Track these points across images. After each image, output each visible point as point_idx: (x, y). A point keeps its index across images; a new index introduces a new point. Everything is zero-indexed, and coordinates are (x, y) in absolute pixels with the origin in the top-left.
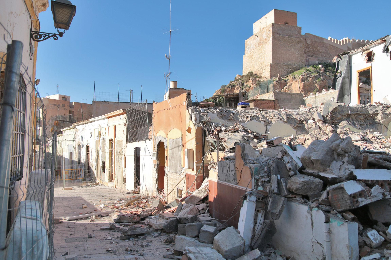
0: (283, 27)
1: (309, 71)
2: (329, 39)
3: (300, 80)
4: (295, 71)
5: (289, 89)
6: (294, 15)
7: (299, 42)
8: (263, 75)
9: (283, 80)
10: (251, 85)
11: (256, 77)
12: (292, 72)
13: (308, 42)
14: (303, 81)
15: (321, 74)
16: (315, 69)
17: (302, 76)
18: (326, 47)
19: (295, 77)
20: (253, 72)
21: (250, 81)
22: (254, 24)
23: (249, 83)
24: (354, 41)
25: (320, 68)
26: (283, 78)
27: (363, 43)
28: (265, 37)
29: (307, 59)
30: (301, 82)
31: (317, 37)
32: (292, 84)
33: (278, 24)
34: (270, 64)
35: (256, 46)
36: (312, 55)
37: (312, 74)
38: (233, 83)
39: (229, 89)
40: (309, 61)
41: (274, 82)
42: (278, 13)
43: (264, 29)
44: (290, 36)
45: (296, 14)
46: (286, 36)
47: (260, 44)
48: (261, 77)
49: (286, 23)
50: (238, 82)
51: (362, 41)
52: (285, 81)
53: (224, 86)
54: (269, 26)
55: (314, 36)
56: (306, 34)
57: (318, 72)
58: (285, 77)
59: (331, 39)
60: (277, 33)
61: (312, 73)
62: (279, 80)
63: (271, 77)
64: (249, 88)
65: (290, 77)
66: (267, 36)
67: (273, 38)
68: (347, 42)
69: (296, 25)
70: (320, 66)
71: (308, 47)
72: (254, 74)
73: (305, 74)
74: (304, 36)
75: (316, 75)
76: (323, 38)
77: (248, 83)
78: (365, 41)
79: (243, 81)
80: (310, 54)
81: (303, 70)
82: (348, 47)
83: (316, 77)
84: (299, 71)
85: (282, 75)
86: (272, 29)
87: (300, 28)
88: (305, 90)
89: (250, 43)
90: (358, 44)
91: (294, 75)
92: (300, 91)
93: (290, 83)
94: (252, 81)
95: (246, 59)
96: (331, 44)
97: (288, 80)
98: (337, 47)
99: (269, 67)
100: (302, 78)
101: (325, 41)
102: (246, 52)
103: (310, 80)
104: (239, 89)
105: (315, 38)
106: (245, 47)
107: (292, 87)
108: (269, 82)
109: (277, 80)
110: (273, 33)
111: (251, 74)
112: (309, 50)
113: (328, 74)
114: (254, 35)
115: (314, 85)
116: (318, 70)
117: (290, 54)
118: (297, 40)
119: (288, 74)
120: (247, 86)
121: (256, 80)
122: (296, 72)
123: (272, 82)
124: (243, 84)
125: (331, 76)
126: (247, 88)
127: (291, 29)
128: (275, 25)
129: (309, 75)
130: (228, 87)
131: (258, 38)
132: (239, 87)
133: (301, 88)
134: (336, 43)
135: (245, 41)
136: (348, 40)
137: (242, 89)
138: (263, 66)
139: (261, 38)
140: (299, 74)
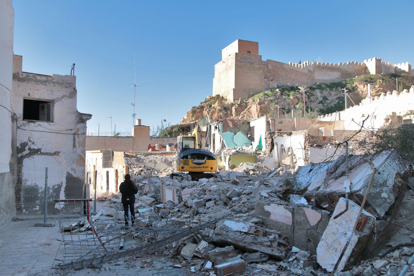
0: (245, 56)
1: (267, 95)
2: (289, 64)
3: (257, 103)
4: (255, 94)
5: (249, 111)
6: (256, 45)
7: (259, 69)
8: (228, 98)
9: (244, 103)
10: (217, 107)
11: (222, 100)
12: (253, 95)
13: (269, 68)
14: (260, 104)
15: (277, 97)
16: (273, 93)
17: (259, 99)
18: (286, 71)
19: (254, 101)
20: (220, 95)
21: (217, 103)
22: (222, 50)
23: (216, 106)
24: (315, 63)
25: (277, 92)
26: (244, 101)
27: (323, 66)
28: (230, 64)
29: (268, 83)
30: (258, 105)
31: (277, 62)
32: (251, 106)
33: (241, 53)
34: (233, 89)
35: (223, 71)
36: (273, 79)
37: (268, 98)
38: (203, 104)
39: (198, 110)
40: (269, 85)
41: (236, 105)
42: (241, 43)
43: (230, 56)
44: (251, 63)
45: (257, 43)
46: (248, 64)
47: (226, 69)
48: (226, 100)
49: (249, 52)
50: (207, 103)
51: (322, 63)
52: (246, 104)
53: (194, 107)
54: (233, 55)
55: (275, 62)
56: (267, 60)
57: (275, 96)
58: (246, 100)
59: (291, 63)
60: (239, 61)
61: (269, 96)
62: (241, 103)
63: (234, 100)
64: (216, 109)
65: (250, 100)
66: (232, 64)
67: (237, 66)
68: (308, 65)
69: (258, 53)
70: (277, 90)
71: (270, 72)
72: (221, 96)
73: (263, 98)
74: (266, 62)
75: (272, 99)
76: (283, 64)
77: (215, 104)
78: (325, 63)
79: (211, 103)
80: (272, 78)
81: (261, 94)
82: (308, 70)
83: (271, 100)
84: (258, 94)
85: (244, 98)
86: (236, 57)
87: (261, 56)
88: (261, 112)
89: (219, 67)
90: (318, 66)
91: (254, 99)
92: (258, 113)
93: (250, 106)
94: (218, 104)
95: (215, 81)
96: (291, 68)
97: (249, 102)
98: (297, 71)
99: (232, 92)
100: (259, 102)
101: (285, 66)
102: (215, 76)
103: (266, 103)
104: (207, 111)
105: (276, 63)
106: (215, 71)
107: (252, 109)
108: (233, 105)
109: (239, 103)
110: (236, 62)
111: (218, 96)
112: (270, 75)
113: (284, 97)
114: (222, 61)
115: (270, 107)
116: (275, 94)
117: (251, 79)
118: (257, 66)
119: (249, 97)
120: (214, 107)
121: (222, 103)
122: (256, 96)
123: (234, 104)
124: (211, 106)
125: (286, 99)
126: (214, 110)
127: (253, 57)
128: (238, 54)
129: (265, 99)
130: (198, 108)
131: (225, 64)
132: (207, 108)
133: (259, 110)
134: (296, 67)
135: (215, 65)
136: (309, 63)
137: (210, 110)
138: (228, 90)
139: (227, 64)
140: (257, 98)
